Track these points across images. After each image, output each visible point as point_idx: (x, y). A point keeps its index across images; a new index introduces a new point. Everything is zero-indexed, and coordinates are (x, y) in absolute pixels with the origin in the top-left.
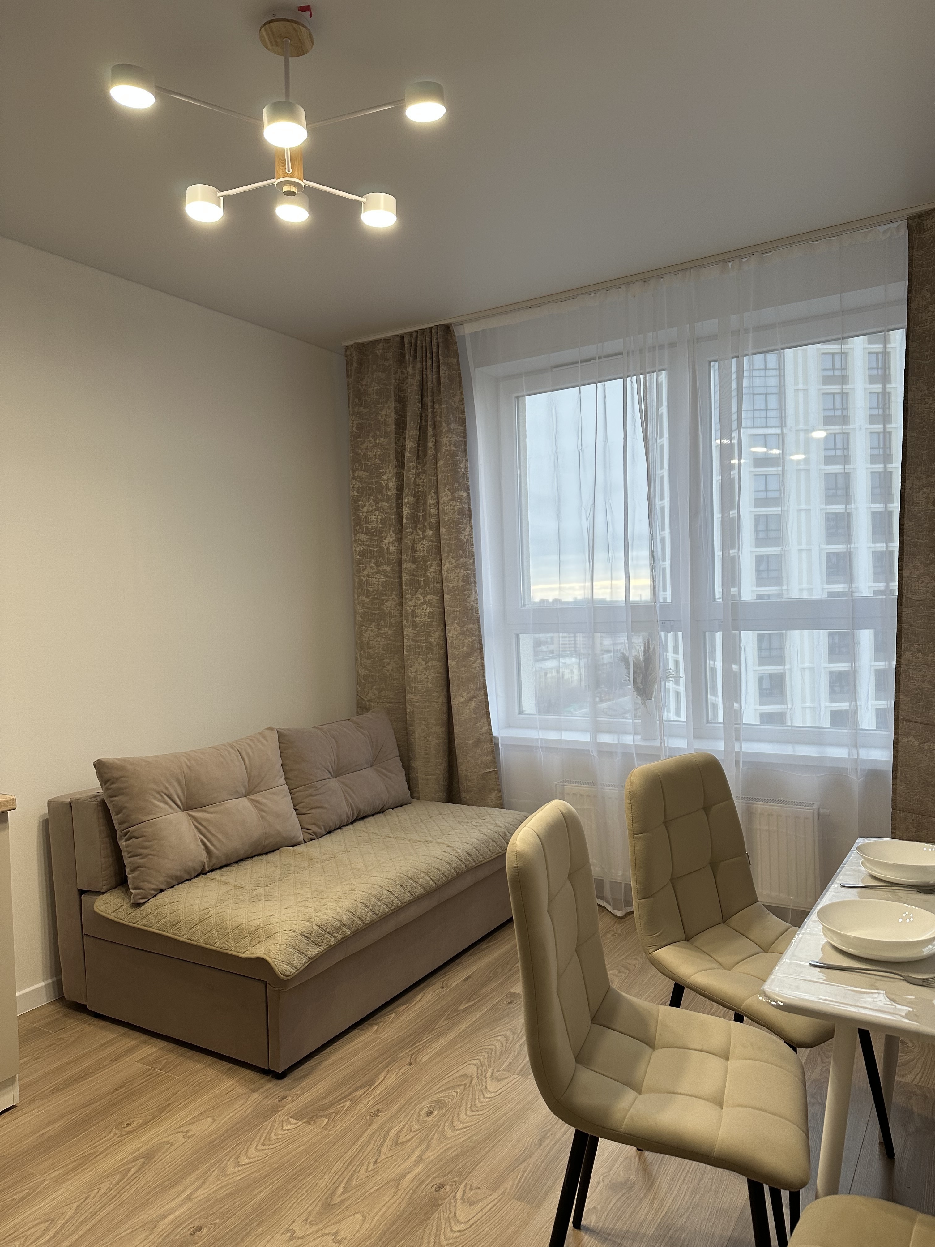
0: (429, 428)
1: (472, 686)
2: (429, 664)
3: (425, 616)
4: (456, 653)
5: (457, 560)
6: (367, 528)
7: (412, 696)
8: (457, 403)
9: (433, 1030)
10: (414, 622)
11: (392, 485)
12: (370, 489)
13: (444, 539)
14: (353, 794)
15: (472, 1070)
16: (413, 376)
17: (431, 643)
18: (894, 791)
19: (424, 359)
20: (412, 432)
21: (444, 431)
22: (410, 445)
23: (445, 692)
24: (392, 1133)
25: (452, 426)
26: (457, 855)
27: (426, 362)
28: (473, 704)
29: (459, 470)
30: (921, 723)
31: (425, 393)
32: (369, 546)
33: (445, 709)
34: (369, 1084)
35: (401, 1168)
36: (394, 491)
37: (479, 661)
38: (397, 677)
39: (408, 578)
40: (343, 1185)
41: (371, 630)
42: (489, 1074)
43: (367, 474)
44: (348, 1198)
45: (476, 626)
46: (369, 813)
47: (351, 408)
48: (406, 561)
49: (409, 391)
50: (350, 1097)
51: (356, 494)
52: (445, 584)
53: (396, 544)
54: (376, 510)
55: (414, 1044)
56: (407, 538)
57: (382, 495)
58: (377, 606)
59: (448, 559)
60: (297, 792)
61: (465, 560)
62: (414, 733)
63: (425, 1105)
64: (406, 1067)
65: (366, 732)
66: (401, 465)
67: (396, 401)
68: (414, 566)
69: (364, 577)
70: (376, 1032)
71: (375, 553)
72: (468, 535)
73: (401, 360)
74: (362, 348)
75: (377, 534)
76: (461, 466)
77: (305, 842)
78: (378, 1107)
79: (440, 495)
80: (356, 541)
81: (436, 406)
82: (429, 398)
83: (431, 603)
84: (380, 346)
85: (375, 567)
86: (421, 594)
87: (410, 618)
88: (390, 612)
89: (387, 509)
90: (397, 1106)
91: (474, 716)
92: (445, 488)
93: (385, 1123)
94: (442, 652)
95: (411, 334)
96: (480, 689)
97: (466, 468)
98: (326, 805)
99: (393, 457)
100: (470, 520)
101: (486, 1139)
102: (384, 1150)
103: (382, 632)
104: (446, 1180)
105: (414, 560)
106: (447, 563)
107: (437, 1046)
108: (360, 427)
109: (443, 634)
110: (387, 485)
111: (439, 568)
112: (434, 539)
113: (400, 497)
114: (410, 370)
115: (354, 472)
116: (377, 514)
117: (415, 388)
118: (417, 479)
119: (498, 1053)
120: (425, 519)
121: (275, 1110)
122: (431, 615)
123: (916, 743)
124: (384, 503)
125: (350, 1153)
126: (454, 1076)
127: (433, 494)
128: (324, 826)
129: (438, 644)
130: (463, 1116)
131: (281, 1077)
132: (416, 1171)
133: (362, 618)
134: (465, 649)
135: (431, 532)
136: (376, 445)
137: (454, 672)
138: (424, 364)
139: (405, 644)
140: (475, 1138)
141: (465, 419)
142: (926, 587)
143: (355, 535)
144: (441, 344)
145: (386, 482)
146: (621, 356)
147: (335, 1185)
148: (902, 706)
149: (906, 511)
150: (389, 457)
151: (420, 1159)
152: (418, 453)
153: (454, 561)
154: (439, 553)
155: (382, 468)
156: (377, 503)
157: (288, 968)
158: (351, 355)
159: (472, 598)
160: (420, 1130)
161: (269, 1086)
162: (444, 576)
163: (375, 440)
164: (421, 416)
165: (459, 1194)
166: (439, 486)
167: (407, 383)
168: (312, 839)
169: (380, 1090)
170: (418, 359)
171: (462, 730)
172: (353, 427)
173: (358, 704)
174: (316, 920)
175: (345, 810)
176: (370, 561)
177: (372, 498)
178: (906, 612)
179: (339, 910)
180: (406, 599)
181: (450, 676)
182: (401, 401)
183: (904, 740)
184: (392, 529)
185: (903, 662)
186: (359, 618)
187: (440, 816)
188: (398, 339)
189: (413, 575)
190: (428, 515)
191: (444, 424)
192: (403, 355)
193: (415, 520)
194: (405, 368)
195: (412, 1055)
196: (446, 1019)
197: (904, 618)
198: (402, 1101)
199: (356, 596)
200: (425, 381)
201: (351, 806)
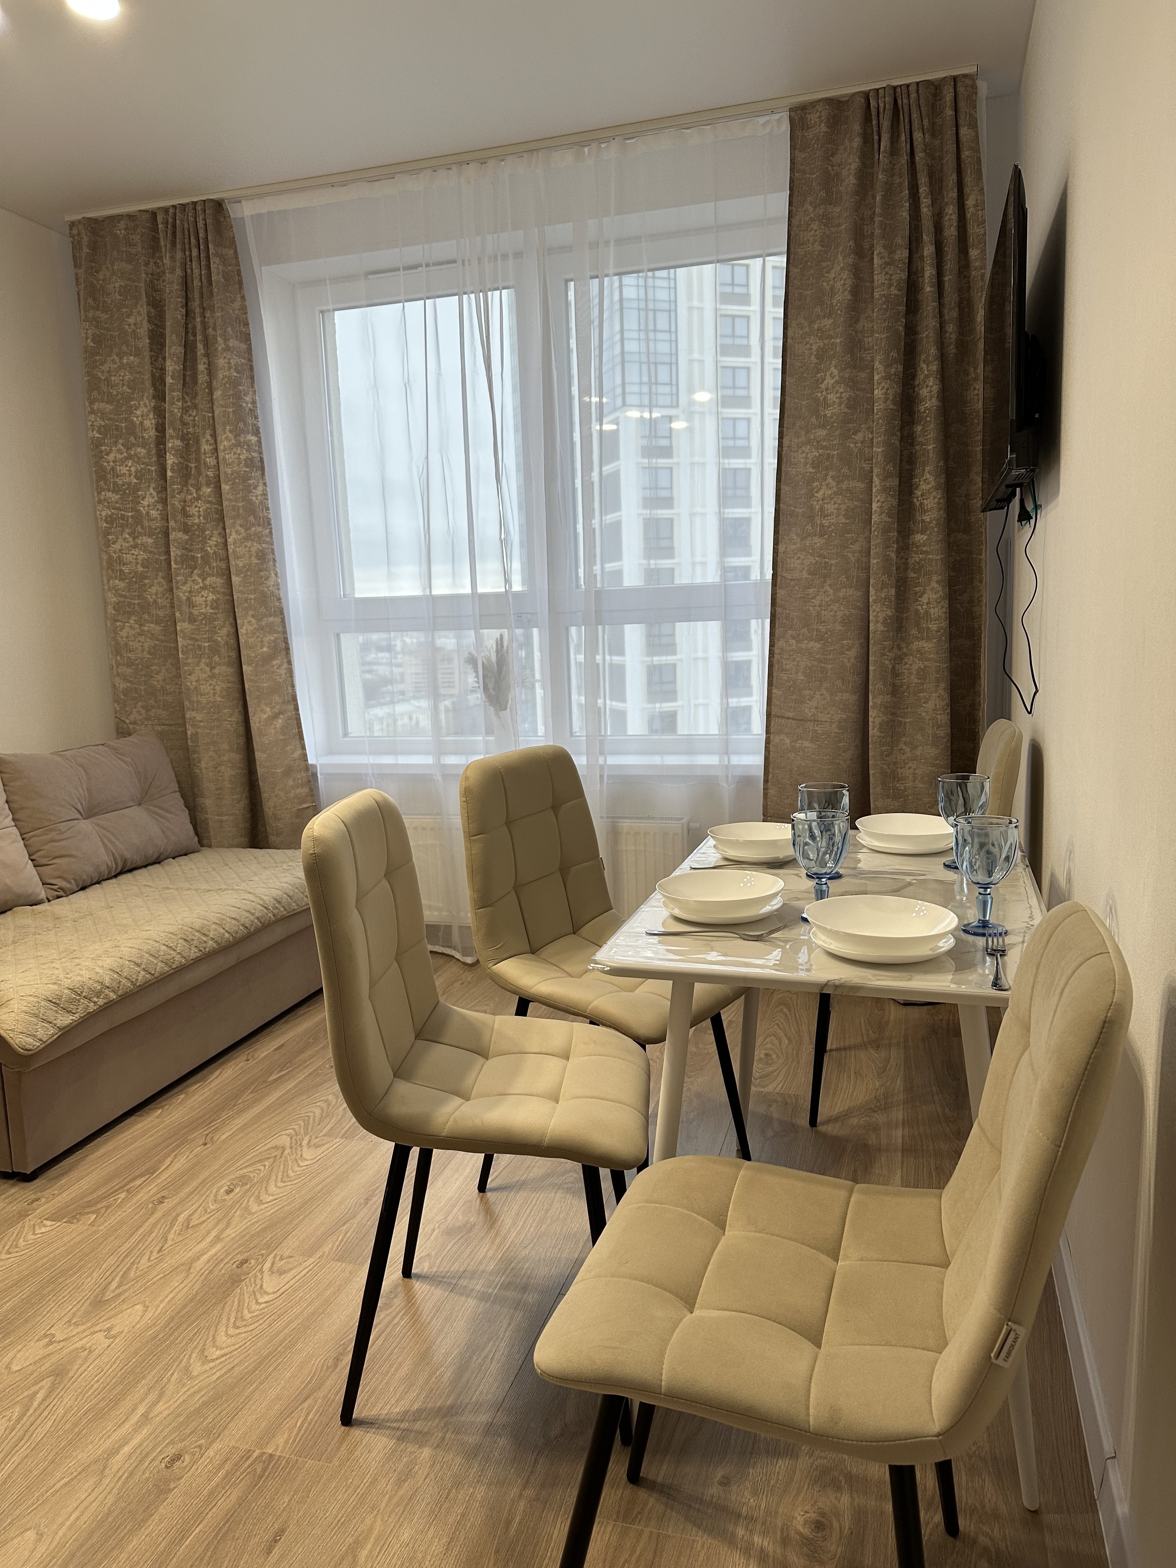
0: (198, 344)
1: (276, 698)
2: (216, 671)
3: (207, 605)
4: (253, 655)
5: (246, 530)
6: (115, 483)
7: (194, 714)
8: (237, 312)
9: (235, 1105)
10: (191, 613)
11: (150, 423)
12: (117, 428)
13: (227, 500)
14: (113, 839)
15: (284, 1140)
16: (172, 270)
17: (216, 641)
18: (765, 795)
19: (187, 246)
20: (174, 348)
21: (220, 349)
22: (172, 366)
23: (240, 708)
24: (181, 1218)
25: (232, 343)
26: (261, 902)
27: (190, 251)
28: (279, 722)
29: (244, 405)
30: (793, 719)
31: (190, 296)
32: (119, 509)
33: (242, 730)
34: (151, 1171)
35: (194, 1250)
36: (153, 433)
37: (285, 666)
38: (172, 690)
39: (179, 553)
40: (117, 1279)
41: (131, 627)
42: (305, 1142)
43: (111, 407)
44: (125, 1291)
45: (278, 620)
46: (139, 863)
47: (82, 312)
48: (174, 530)
49: (167, 291)
50: (126, 1188)
51: (97, 435)
52: (232, 562)
53: (159, 506)
54: (127, 458)
55: (210, 1123)
56: (174, 497)
57: (135, 438)
58: (136, 594)
59: (234, 527)
60: (33, 836)
61: (259, 529)
62: (199, 761)
63: (225, 1184)
64: (198, 1149)
65: (129, 760)
66: (160, 396)
67: (148, 304)
68: (186, 537)
69: (115, 552)
70: (158, 1117)
71: (130, 520)
72: (261, 495)
73: (154, 246)
74: (95, 226)
75: (131, 493)
76: (247, 399)
77: (49, 901)
78: (163, 1194)
79: (219, 439)
80: (100, 502)
81: (208, 314)
82: (197, 303)
83: (213, 588)
84: (122, 224)
85: (131, 540)
86: (199, 576)
87: (185, 608)
88: (155, 602)
89: (144, 458)
90: (187, 1190)
91: (282, 737)
92: (224, 430)
93: (174, 1208)
94: (234, 654)
95: (166, 210)
96: (288, 702)
97: (254, 402)
98: (74, 853)
99: (148, 384)
100: (263, 474)
101: (300, 1208)
102: (171, 1236)
103: (146, 628)
104: (250, 1255)
105: (186, 529)
106: (233, 533)
107: (240, 1122)
108: (98, 340)
109: (233, 630)
110: (141, 423)
111: (223, 540)
112: (214, 501)
113: (161, 441)
114: (167, 261)
115: (91, 403)
116: (130, 465)
117: (176, 287)
118: (185, 416)
119: (317, 1120)
120: (199, 472)
121: (22, 1215)
122: (215, 605)
123: (788, 741)
124: (139, 450)
125: (127, 1245)
126: (262, 1150)
127: (209, 437)
128: (75, 880)
129: (227, 643)
130: (272, 1188)
131: (29, 1178)
132: (213, 1251)
133: (115, 610)
134: (265, 649)
135: (209, 490)
136: (122, 367)
137: (251, 681)
138: (187, 253)
139: (180, 644)
140: (287, 1208)
141: (249, 334)
142: (802, 564)
143: (99, 493)
144: (210, 228)
145: (140, 419)
146: (454, 265)
147: (107, 1281)
148: (774, 701)
149: (783, 474)
150: (143, 383)
151: (218, 1239)
152: (184, 380)
153: (242, 531)
154: (222, 519)
155: (133, 399)
156: (128, 449)
157: (30, 1040)
158: (79, 234)
159: (271, 582)
160: (218, 1210)
161: (13, 1191)
162: (230, 551)
163: (121, 359)
164: (187, 328)
165: (267, 1265)
166: (217, 426)
167: (164, 281)
168: (59, 897)
169: (164, 1176)
170: (178, 246)
171: (265, 756)
172: (87, 338)
173: (118, 728)
174: (67, 983)
175: (104, 860)
176: (123, 531)
177: (121, 441)
178: (781, 593)
179: (98, 970)
180: (177, 582)
181: (246, 686)
182: (157, 306)
183: (775, 739)
184: (153, 485)
185: (776, 651)
186: (110, 610)
187: (240, 863)
188: (147, 216)
189: (186, 549)
190: (203, 466)
191: (219, 339)
192: (156, 240)
193: (184, 473)
194: (161, 258)
195: (207, 1135)
196: (252, 1092)
197: (778, 601)
198: (195, 1184)
199: (105, 579)
200: (189, 280)
201: (113, 853)
